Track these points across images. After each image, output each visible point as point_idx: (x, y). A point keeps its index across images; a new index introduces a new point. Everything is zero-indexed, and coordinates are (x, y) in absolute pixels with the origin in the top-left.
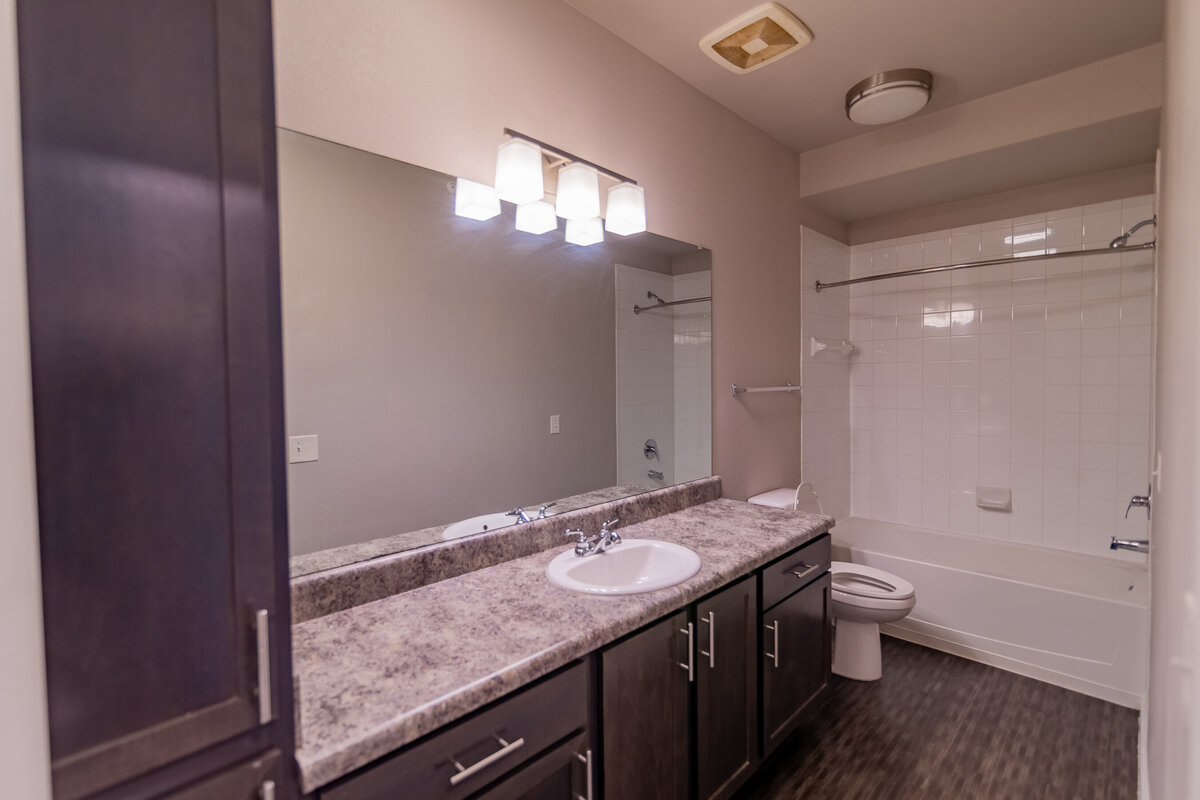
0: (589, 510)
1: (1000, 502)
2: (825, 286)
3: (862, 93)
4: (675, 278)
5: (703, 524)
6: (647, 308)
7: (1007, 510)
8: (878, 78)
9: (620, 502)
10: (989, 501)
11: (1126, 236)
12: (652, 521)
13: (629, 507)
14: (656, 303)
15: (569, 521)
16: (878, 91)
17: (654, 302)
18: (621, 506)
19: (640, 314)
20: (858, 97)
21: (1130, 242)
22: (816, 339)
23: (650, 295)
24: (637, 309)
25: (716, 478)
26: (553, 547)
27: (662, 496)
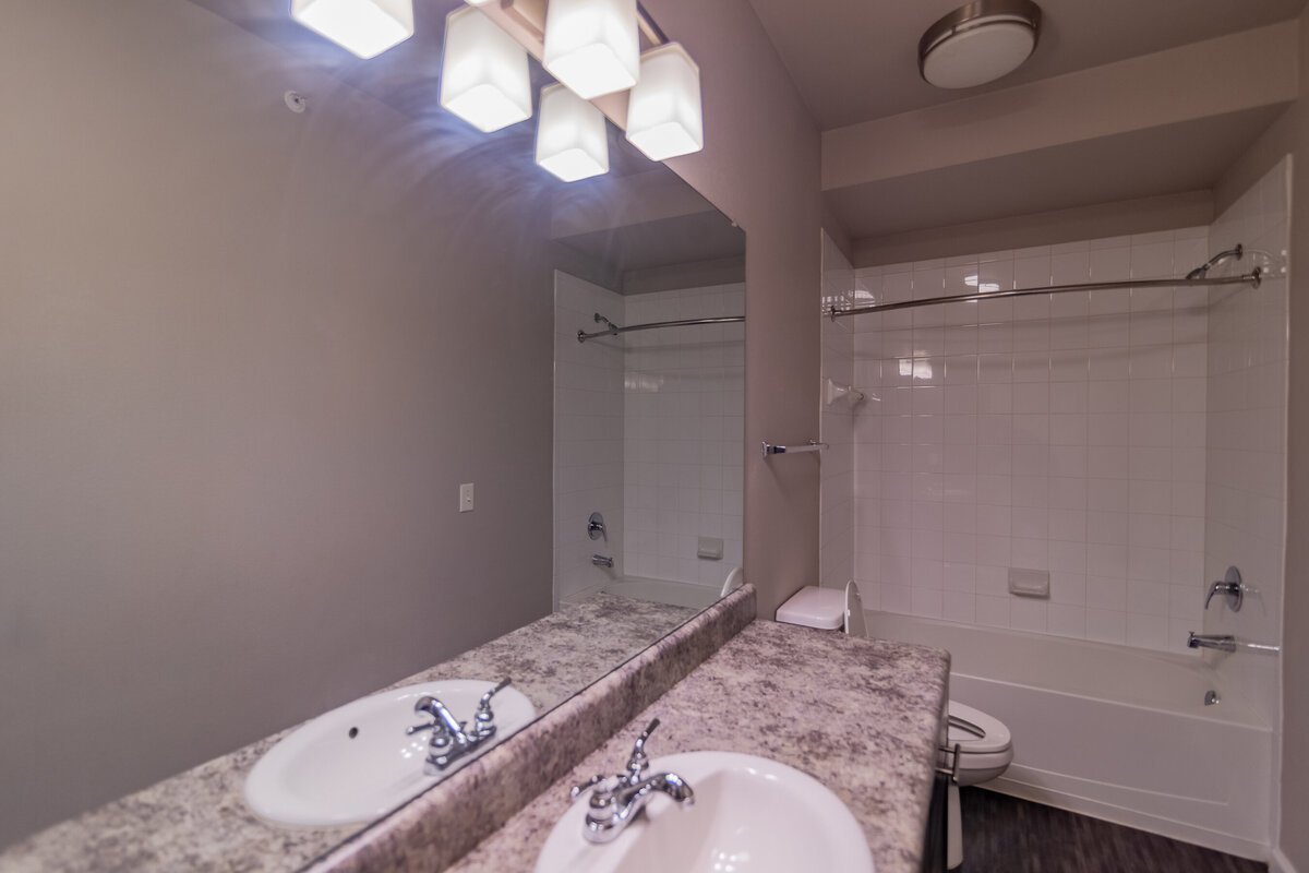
0: (588, 697)
1: (1038, 587)
2: (844, 313)
3: (955, 27)
4: (628, 298)
5: (768, 684)
6: (596, 335)
7: (1046, 597)
8: (973, 8)
9: (635, 664)
10: (1024, 586)
11: (1205, 268)
12: (681, 687)
13: (648, 671)
14: (607, 329)
15: (554, 736)
16: (972, 28)
17: (602, 326)
18: (639, 672)
19: (585, 342)
20: (950, 33)
21: (1208, 275)
22: (834, 383)
23: (597, 317)
24: (582, 336)
25: (749, 587)
26: (524, 804)
27: (692, 636)
